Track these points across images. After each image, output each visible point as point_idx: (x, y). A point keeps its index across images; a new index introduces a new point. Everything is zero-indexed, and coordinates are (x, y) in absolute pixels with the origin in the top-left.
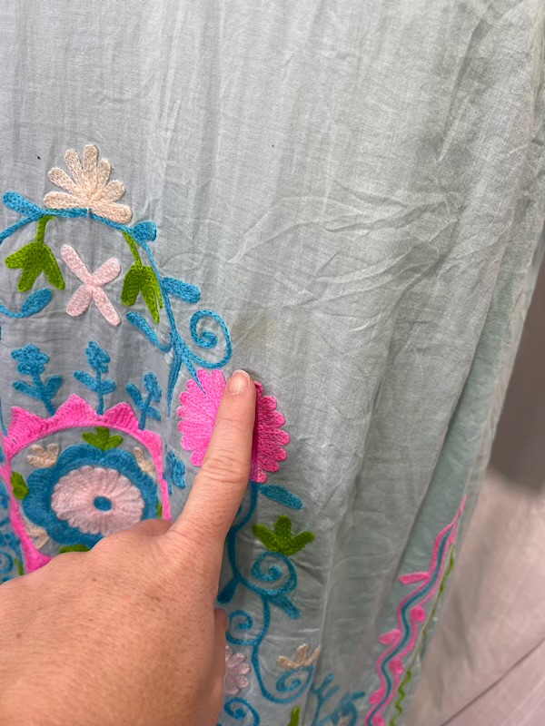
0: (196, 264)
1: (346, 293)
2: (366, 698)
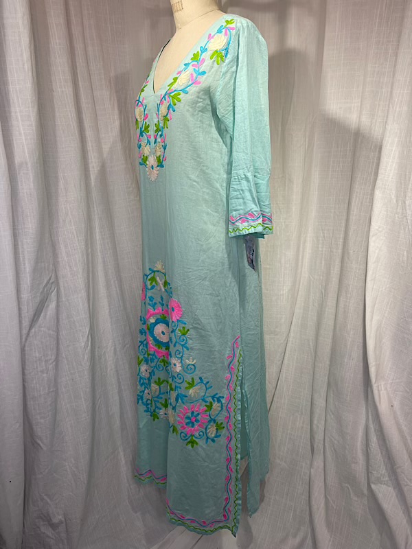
2: (224, 399)
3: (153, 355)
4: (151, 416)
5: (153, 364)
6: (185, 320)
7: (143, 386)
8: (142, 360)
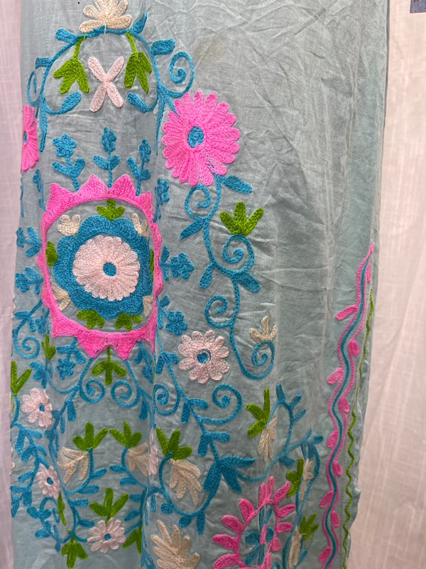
0: (172, 23)
1: (266, 13)
2: (324, 443)
3: (70, 351)
4: (57, 548)
5: (71, 382)
6: (246, 177)
7: (32, 459)
8: (26, 376)
